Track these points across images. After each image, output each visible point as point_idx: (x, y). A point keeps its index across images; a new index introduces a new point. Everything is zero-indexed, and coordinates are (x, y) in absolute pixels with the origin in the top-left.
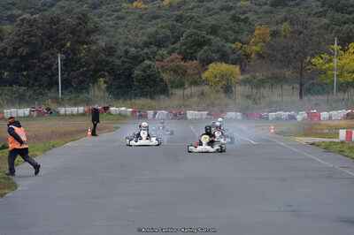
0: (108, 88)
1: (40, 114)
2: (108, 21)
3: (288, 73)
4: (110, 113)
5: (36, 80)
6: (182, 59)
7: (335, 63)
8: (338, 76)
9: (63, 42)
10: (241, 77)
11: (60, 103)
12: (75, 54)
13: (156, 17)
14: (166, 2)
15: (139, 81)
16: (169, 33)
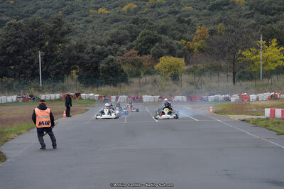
0: (79, 78)
1: (25, 100)
2: (79, 24)
3: (223, 64)
4: (81, 98)
5: (21, 73)
6: (138, 54)
7: (261, 55)
8: (263, 65)
9: (42, 41)
10: (186, 68)
11: (41, 91)
12: (52, 51)
13: (117, 21)
14: (125, 8)
15: (104, 72)
16: (127, 33)
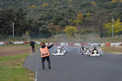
1: (7, 44)
6: (54, 25)
12: (18, 23)
13: (40, 11)
14: (43, 5)
15: (41, 32)
16: (47, 16)
